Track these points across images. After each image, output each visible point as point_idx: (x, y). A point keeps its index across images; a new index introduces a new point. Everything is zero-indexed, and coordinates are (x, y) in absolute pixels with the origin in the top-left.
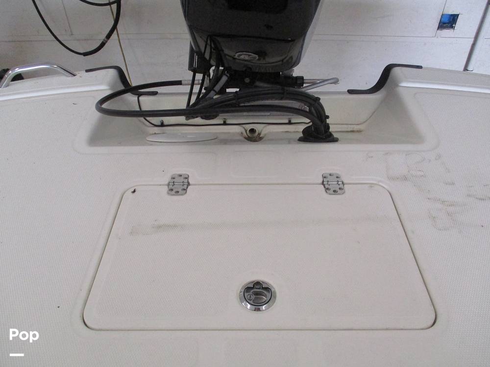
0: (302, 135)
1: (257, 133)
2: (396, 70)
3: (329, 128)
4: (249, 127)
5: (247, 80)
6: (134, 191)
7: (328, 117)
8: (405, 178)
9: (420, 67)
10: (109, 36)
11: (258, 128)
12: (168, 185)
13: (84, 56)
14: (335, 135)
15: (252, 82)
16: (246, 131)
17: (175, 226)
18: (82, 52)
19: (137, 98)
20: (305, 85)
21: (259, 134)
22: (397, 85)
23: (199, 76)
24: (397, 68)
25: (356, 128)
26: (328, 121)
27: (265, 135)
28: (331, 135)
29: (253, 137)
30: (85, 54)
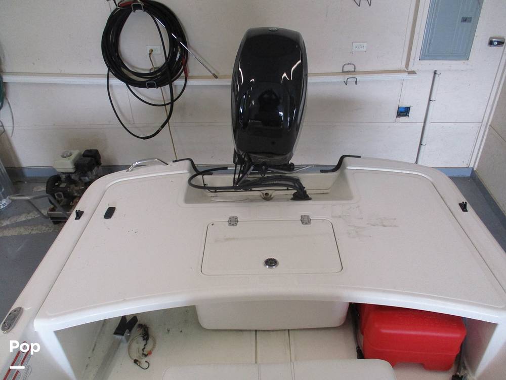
0: (292, 197)
1: (269, 196)
2: (346, 159)
3: (306, 193)
4: (265, 192)
5: (264, 167)
6: (213, 224)
7: (304, 188)
8: (340, 217)
9: (359, 157)
10: (163, 126)
11: (270, 192)
12: (228, 221)
13: (144, 139)
14: (310, 196)
15: (266, 169)
16: (263, 194)
17: (234, 239)
18: (143, 137)
19: (202, 177)
20: (295, 169)
21: (271, 196)
22: (345, 168)
23: (239, 167)
24: (346, 158)
25: (325, 191)
26: (305, 189)
27: (274, 196)
28: (307, 196)
29: (267, 198)
30: (145, 138)
